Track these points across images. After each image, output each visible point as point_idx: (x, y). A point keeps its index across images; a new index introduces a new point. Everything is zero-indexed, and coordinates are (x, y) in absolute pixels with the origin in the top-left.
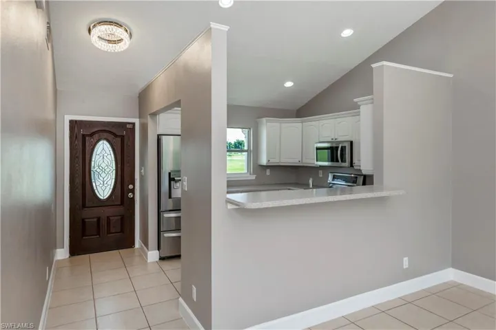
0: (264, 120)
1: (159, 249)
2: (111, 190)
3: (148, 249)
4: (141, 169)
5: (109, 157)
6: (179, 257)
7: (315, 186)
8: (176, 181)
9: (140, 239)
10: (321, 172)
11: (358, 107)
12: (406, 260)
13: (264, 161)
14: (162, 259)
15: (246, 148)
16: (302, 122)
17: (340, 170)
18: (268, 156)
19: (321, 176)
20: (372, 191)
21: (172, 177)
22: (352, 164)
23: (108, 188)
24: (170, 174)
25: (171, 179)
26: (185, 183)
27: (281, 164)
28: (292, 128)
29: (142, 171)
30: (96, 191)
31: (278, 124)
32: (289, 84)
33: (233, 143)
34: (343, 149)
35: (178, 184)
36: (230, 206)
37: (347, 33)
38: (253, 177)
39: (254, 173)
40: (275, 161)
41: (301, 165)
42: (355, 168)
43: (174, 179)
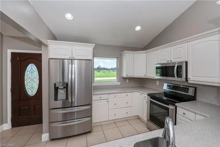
0: (124, 52)
2: (36, 91)
5: (35, 73)
10: (158, 82)
13: (124, 75)
16: (146, 53)
18: (126, 72)
19: (158, 84)
22: (187, 80)
23: (35, 90)
24: (55, 84)
27: (134, 77)
28: (141, 56)
30: (28, 92)
31: (133, 55)
38: (119, 83)
39: (119, 81)
40: (131, 75)
41: (146, 77)
42: (189, 82)
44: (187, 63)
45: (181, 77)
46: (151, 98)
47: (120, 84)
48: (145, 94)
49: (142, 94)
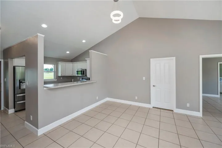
0: (60, 62)
1: (14, 108)
3: (8, 109)
4: (4, 79)
6: (24, 109)
7: (74, 81)
8: (23, 83)
9: (4, 106)
10: (78, 77)
11: (86, 61)
12: (97, 97)
13: (60, 75)
14: (16, 111)
15: (54, 71)
17: (83, 77)
18: (61, 73)
19: (78, 79)
20: (89, 81)
21: (21, 81)
22: (86, 75)
24: (20, 80)
25: (20, 82)
26: (27, 83)
27: (66, 76)
28: (69, 65)
29: (5, 80)
31: (65, 64)
32: (68, 52)
33: (50, 69)
34: (84, 71)
35: (24, 84)
36: (45, 89)
37: (84, 41)
38: (56, 80)
39: (56, 79)
40: (64, 75)
43: (22, 82)
44: (86, 70)
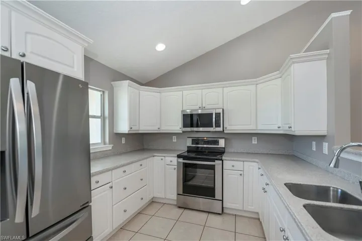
0: (126, 83)
13: (125, 129)
16: (160, 92)
18: (130, 123)
19: (176, 141)
22: (223, 130)
34: (219, 114)
39: (110, 143)
40: (136, 128)
41: (160, 131)
42: (226, 132)
45: (219, 126)
46: (183, 159)
47: (111, 148)
48: (168, 156)
49: (163, 158)
